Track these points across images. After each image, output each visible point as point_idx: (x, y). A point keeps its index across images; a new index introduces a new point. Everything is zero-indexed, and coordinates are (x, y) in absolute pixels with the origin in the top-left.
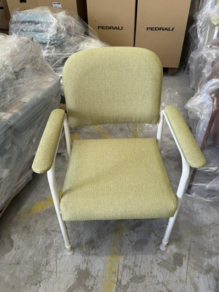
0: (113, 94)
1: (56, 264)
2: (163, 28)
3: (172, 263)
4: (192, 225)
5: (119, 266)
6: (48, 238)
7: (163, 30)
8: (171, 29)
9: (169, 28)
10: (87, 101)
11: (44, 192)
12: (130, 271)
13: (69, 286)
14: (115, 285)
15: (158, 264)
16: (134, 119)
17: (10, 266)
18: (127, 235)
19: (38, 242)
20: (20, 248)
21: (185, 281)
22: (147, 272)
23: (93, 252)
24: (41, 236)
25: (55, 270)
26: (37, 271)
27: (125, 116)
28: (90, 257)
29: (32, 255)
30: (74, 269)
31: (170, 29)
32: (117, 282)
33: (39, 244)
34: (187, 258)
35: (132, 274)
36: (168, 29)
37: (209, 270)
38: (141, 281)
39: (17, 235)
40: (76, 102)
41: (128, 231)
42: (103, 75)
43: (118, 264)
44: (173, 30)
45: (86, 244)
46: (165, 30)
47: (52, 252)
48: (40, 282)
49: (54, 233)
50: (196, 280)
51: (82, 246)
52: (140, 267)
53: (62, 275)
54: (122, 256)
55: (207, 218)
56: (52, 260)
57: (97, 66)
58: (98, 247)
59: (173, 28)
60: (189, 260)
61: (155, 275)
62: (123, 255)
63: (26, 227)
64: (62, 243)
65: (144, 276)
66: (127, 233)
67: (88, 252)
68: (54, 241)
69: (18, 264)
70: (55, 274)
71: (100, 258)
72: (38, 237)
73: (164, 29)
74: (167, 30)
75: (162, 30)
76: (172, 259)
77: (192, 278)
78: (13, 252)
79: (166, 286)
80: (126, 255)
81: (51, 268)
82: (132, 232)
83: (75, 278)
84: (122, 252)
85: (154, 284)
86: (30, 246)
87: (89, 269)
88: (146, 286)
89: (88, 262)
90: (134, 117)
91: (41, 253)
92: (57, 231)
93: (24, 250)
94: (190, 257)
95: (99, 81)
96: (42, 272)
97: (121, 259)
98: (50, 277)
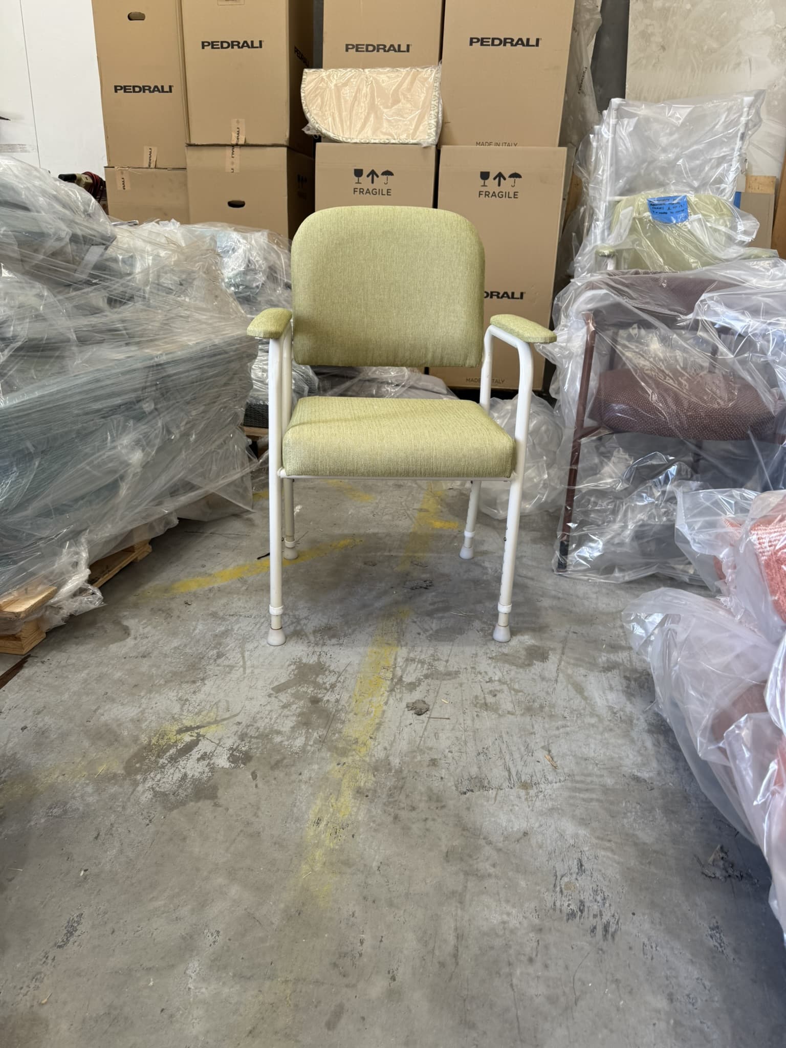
0: (390, 290)
1: (243, 657)
2: (499, 293)
3: (523, 657)
4: (571, 612)
5: (395, 659)
6: (220, 624)
7: (498, 297)
8: (517, 295)
9: (513, 294)
10: (336, 301)
11: (204, 566)
12: (422, 667)
13: (276, 684)
14: (388, 682)
15: (490, 658)
16: (431, 350)
17: (123, 660)
18: (415, 622)
19: (194, 630)
20: (147, 637)
21: (554, 679)
22: (463, 666)
23: (334, 641)
24: (201, 621)
25: (241, 663)
26: (194, 666)
27: (413, 342)
28: (325, 649)
29: (180, 645)
30: (288, 663)
31: (515, 296)
32: (392, 679)
33: (197, 631)
34: (559, 651)
35: (428, 669)
36: (510, 295)
37: (609, 667)
38: (448, 677)
39: (137, 620)
40: (315, 300)
41: (417, 618)
42: (371, 250)
43: (393, 657)
44: (522, 297)
45: (315, 632)
46: (503, 297)
47: (231, 643)
48: (203, 679)
49: (235, 618)
50: (580, 679)
51: (306, 636)
52: (447, 661)
53: (256, 671)
54: (403, 648)
55: (609, 604)
56: (231, 652)
57: (360, 233)
58: (345, 636)
59: (522, 294)
60: (563, 654)
61: (482, 671)
62: (406, 644)
63: (160, 610)
64: (255, 630)
65: (457, 673)
66: (415, 620)
67: (321, 642)
68: (236, 627)
69: (144, 657)
70: (242, 669)
71: (350, 649)
72: (194, 623)
73: (500, 296)
74: (508, 297)
75: (495, 298)
76: (523, 652)
77: (569, 677)
78: (130, 642)
79: (508, 685)
80: (414, 647)
81: (231, 661)
82: (427, 618)
83: (290, 674)
84: (403, 643)
85: (481, 682)
86: (175, 634)
87: (325, 663)
88: (461, 685)
89: (320, 655)
90: (430, 346)
91: (201, 643)
92: (241, 616)
93: (159, 640)
94: (566, 650)
95: (363, 262)
96: (207, 667)
97: (403, 652)
98: (229, 673)
